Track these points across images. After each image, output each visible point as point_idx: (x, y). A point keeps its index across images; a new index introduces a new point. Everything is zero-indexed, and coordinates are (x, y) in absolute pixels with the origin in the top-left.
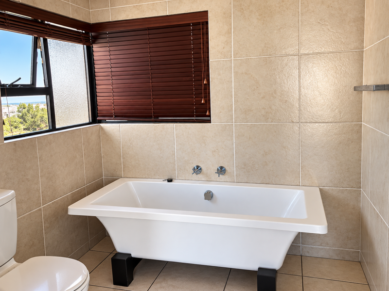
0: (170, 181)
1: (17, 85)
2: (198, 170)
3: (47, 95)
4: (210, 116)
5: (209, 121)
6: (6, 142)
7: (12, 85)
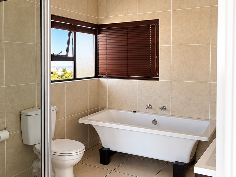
0: (135, 112)
1: (60, 55)
2: (149, 107)
3: (73, 61)
4: (158, 76)
5: (158, 79)
6: (52, 83)
7: (58, 55)
